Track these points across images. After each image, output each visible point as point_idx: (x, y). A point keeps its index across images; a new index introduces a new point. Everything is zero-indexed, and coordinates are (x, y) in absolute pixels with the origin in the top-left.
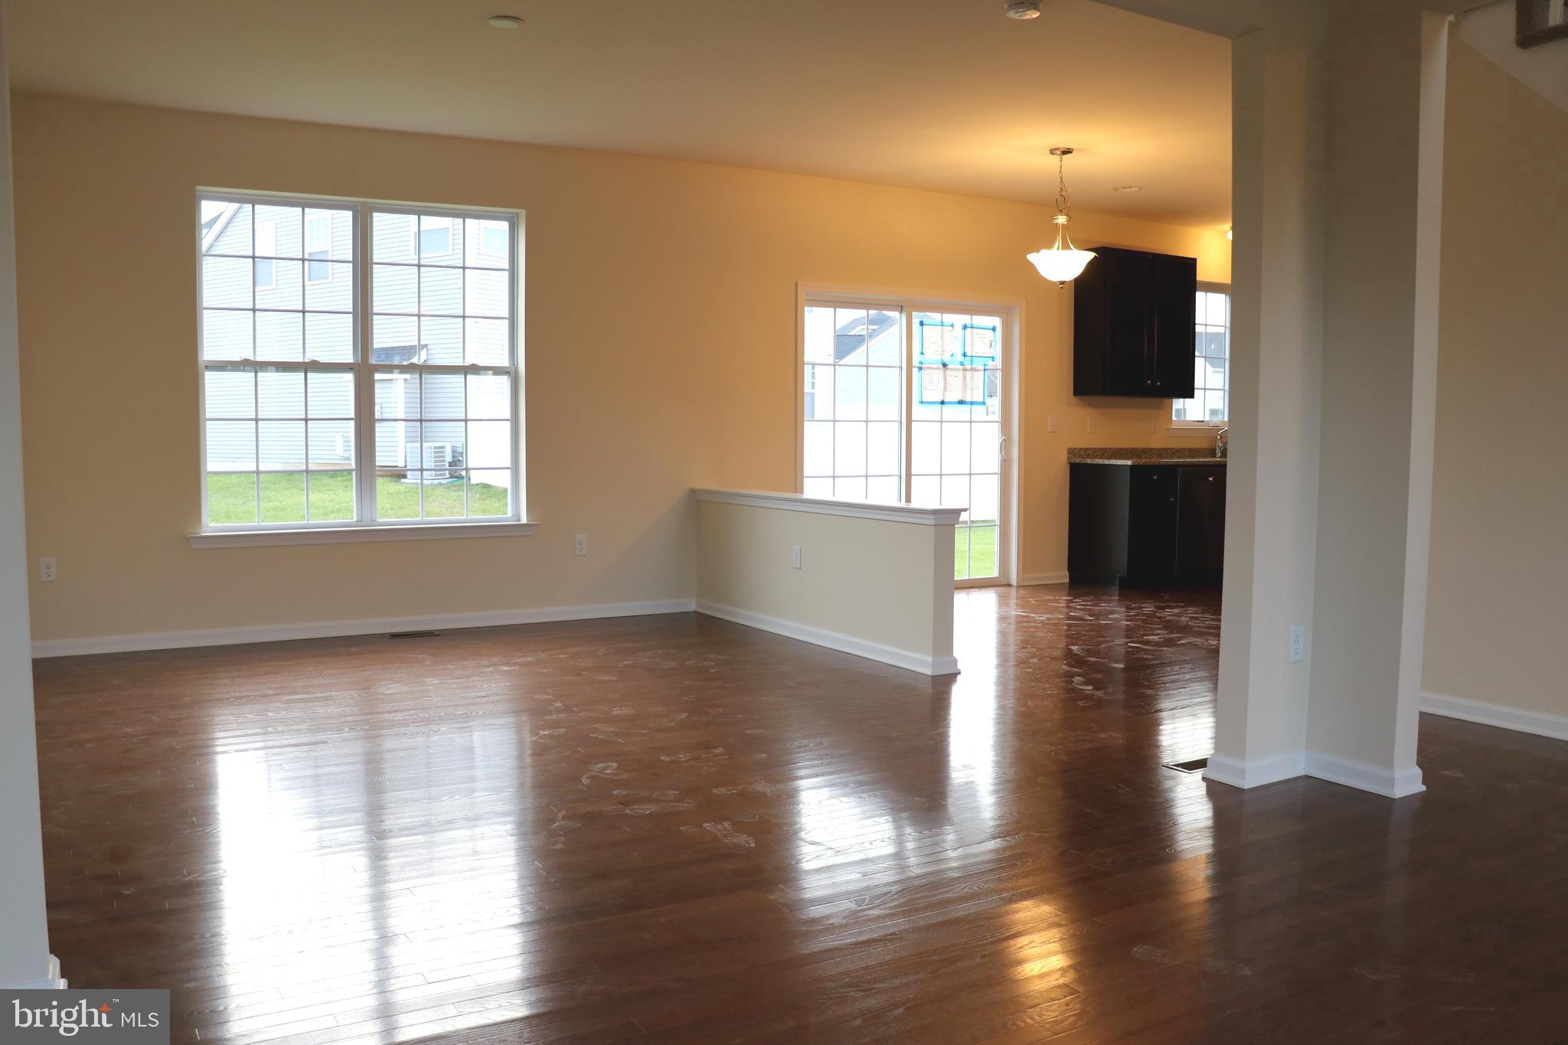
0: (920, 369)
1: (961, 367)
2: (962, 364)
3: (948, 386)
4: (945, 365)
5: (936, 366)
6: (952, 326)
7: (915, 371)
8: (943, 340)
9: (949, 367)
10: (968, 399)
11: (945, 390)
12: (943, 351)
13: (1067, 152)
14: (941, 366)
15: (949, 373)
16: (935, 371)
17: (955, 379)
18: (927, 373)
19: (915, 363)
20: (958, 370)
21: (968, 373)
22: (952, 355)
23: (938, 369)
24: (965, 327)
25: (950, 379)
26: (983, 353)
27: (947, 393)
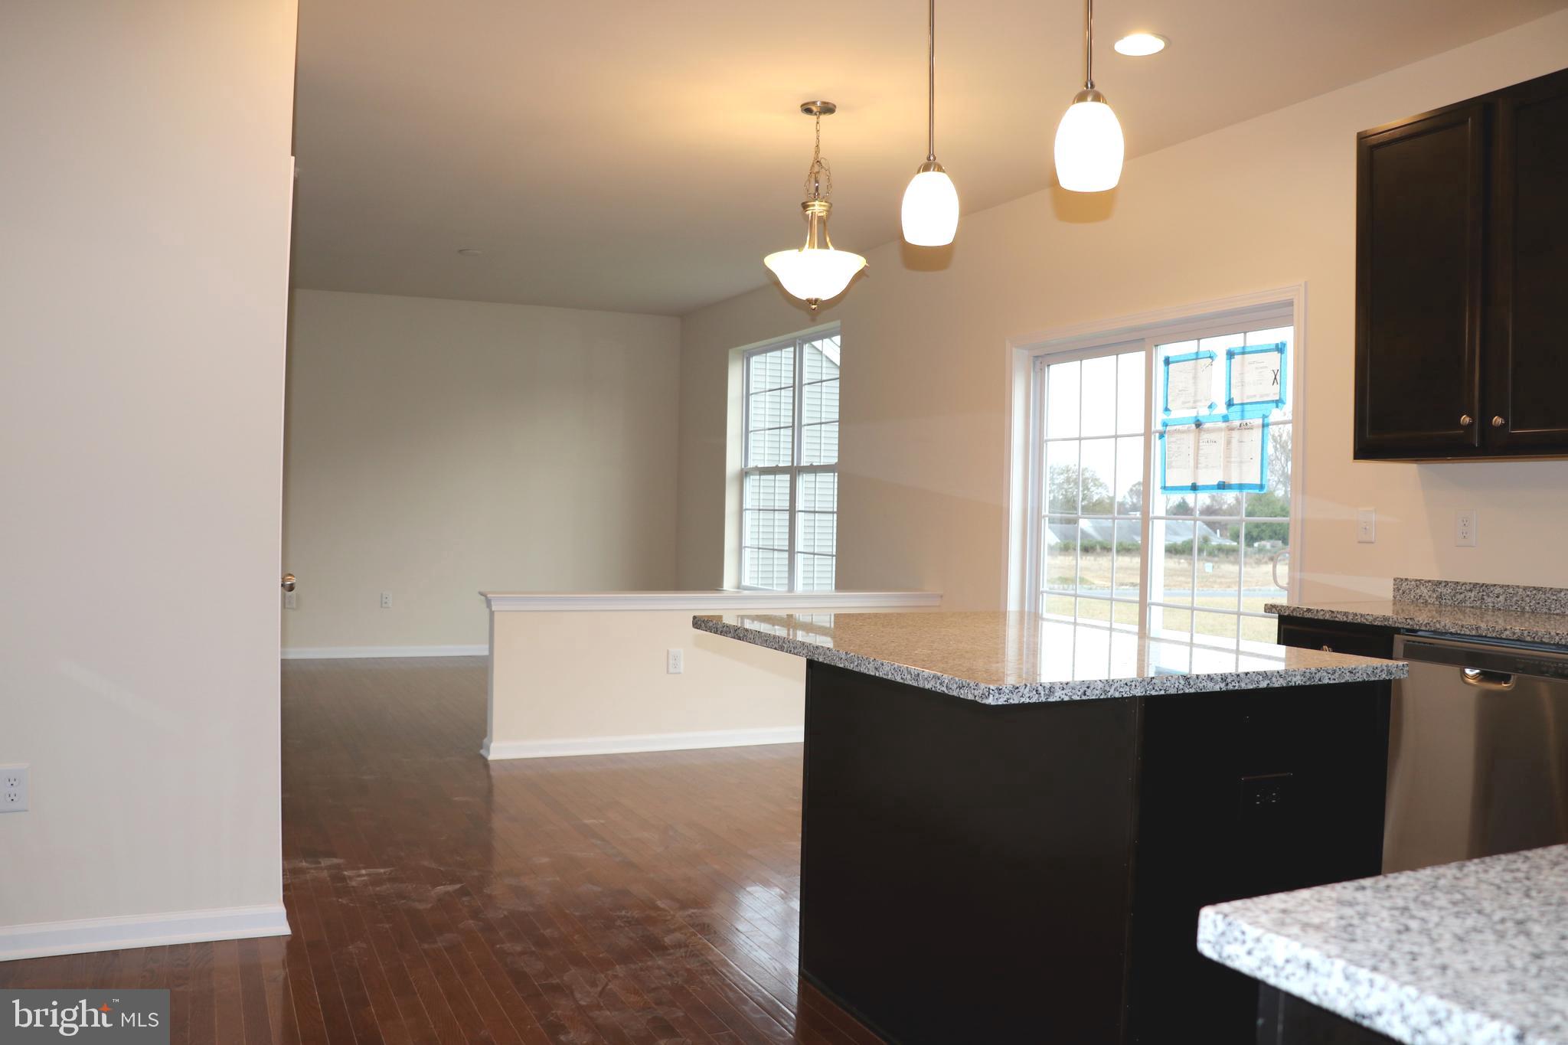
0: (1162, 435)
1: (1224, 425)
2: (1226, 419)
3: (1202, 459)
4: (1198, 424)
5: (1185, 427)
6: (1210, 357)
7: (1155, 438)
8: (1195, 383)
9: (1206, 426)
10: (1234, 481)
11: (1196, 466)
12: (1195, 402)
13: (828, 109)
14: (1194, 426)
15: (1205, 436)
16: (1184, 436)
17: (1213, 448)
18: (1172, 439)
19: (1157, 426)
20: (1220, 430)
21: (1236, 434)
22: (1210, 407)
23: (1188, 431)
24: (1231, 355)
25: (1205, 448)
26: (1261, 396)
27: (1200, 472)
